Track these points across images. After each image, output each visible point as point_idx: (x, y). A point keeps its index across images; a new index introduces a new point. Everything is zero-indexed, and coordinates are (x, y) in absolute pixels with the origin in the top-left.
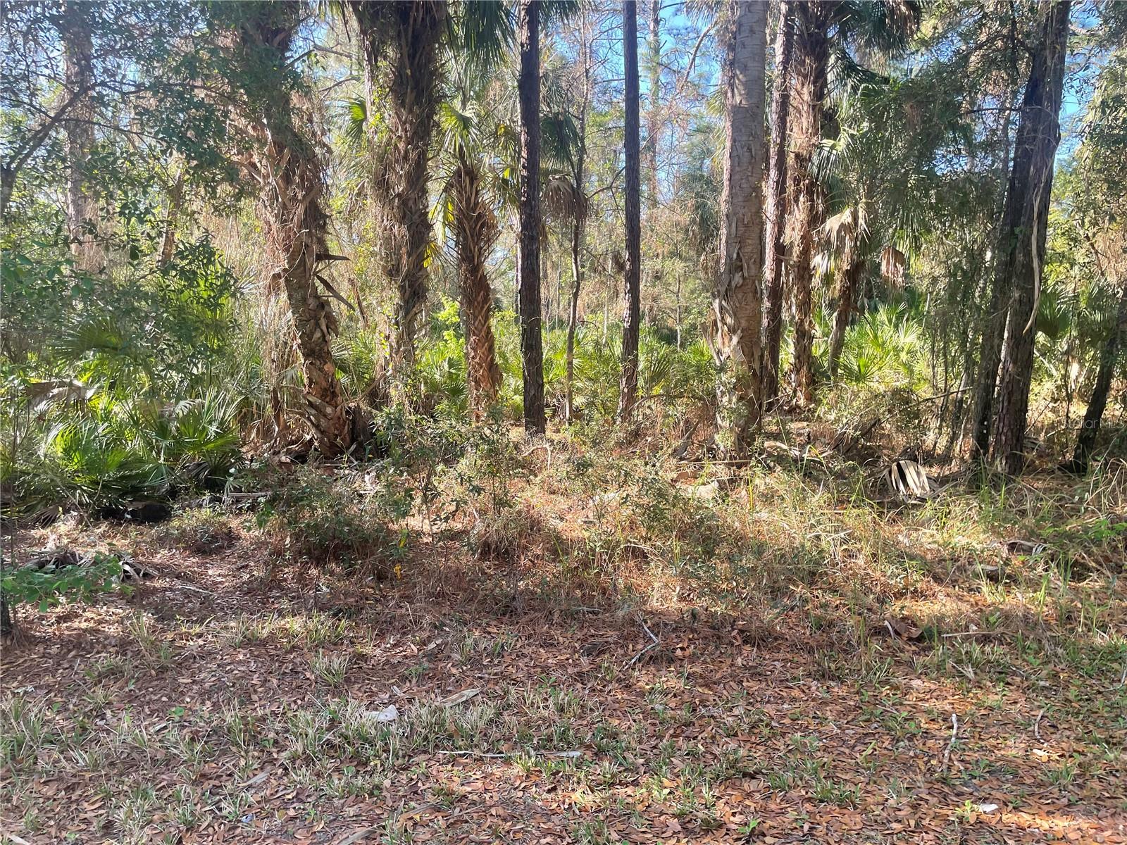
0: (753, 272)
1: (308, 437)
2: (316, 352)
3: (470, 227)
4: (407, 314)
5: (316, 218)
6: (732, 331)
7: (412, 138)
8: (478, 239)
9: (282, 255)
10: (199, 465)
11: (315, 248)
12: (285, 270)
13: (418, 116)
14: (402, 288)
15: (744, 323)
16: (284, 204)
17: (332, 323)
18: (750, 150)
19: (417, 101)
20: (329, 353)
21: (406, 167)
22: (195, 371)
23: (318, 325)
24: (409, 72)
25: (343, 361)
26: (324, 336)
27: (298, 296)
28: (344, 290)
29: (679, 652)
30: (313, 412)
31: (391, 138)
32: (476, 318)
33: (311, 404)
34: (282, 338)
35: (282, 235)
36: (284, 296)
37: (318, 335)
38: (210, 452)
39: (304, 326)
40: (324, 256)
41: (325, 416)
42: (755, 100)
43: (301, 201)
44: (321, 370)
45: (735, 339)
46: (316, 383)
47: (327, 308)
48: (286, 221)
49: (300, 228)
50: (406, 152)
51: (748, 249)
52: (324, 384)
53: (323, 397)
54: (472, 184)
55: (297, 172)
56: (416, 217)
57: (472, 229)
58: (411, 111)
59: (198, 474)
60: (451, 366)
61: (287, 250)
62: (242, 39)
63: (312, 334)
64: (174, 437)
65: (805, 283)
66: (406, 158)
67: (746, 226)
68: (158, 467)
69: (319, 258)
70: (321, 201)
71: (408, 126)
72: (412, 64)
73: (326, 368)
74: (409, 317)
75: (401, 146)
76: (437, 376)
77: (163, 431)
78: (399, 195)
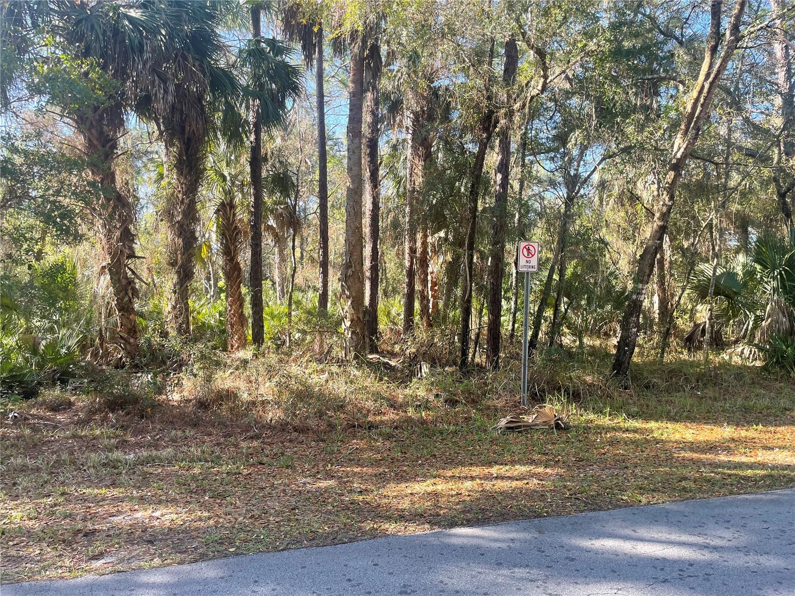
0: (358, 268)
1: (120, 356)
2: (125, 308)
3: (229, 235)
4: (181, 286)
5: (128, 237)
6: (348, 297)
7: (186, 192)
8: (234, 241)
9: (107, 256)
10: (55, 371)
11: (127, 251)
12: (109, 264)
13: (190, 181)
14: (178, 272)
15: (354, 294)
16: (110, 230)
17: (135, 292)
18: (354, 208)
19: (189, 173)
20: (133, 309)
21: (183, 207)
22: (54, 318)
23: (127, 294)
24: (185, 158)
25: (142, 313)
26: (130, 299)
27: (116, 278)
28: (145, 275)
29: (264, 435)
30: (123, 341)
31: (174, 192)
32: (232, 287)
33: (122, 337)
34: (106, 300)
35: (107, 247)
36: (108, 277)
37: (127, 299)
38: (61, 364)
39: (119, 294)
40: (132, 255)
41: (130, 344)
42: (356, 185)
43: (118, 229)
44: (128, 318)
45: (349, 303)
46: (125, 326)
47: (132, 285)
48: (110, 239)
49: (118, 242)
50: (183, 199)
51: (355, 257)
52: (129, 326)
53: (129, 333)
54: (230, 210)
55: (117, 213)
56: (188, 233)
57: (231, 236)
58: (186, 178)
59: (54, 376)
60: (220, 315)
61: (110, 254)
62: (89, 145)
63: (123, 298)
64: (41, 355)
65: (425, 269)
66: (182, 202)
67: (354, 246)
68: (31, 371)
69: (129, 257)
70: (131, 227)
71: (184, 186)
72: (186, 153)
73: (131, 317)
74: (182, 289)
75: (180, 196)
76: (212, 322)
77: (35, 351)
78: (178, 222)
